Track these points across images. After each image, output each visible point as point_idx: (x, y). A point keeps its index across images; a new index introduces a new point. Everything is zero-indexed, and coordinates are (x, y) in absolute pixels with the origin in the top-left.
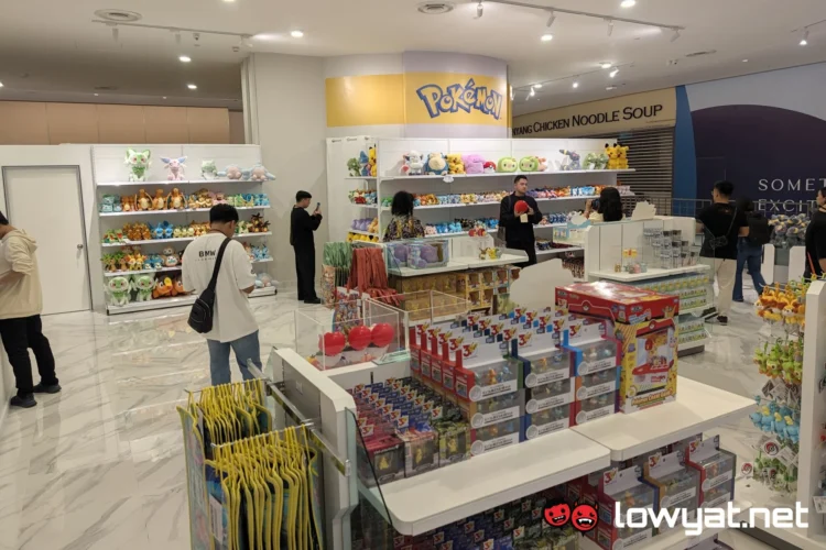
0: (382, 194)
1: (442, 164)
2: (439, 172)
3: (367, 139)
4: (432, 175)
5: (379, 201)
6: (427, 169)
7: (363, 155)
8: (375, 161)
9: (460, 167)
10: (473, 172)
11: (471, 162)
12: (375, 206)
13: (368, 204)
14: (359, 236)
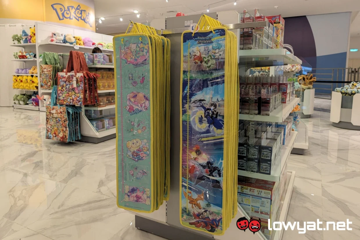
0: (39, 52)
1: (73, 40)
2: (72, 43)
3: (23, 26)
4: (68, 44)
5: (37, 56)
6: (65, 41)
7: (24, 32)
8: (34, 34)
9: (82, 42)
10: (88, 46)
11: (86, 41)
12: (34, 59)
13: (29, 59)
14: (22, 77)
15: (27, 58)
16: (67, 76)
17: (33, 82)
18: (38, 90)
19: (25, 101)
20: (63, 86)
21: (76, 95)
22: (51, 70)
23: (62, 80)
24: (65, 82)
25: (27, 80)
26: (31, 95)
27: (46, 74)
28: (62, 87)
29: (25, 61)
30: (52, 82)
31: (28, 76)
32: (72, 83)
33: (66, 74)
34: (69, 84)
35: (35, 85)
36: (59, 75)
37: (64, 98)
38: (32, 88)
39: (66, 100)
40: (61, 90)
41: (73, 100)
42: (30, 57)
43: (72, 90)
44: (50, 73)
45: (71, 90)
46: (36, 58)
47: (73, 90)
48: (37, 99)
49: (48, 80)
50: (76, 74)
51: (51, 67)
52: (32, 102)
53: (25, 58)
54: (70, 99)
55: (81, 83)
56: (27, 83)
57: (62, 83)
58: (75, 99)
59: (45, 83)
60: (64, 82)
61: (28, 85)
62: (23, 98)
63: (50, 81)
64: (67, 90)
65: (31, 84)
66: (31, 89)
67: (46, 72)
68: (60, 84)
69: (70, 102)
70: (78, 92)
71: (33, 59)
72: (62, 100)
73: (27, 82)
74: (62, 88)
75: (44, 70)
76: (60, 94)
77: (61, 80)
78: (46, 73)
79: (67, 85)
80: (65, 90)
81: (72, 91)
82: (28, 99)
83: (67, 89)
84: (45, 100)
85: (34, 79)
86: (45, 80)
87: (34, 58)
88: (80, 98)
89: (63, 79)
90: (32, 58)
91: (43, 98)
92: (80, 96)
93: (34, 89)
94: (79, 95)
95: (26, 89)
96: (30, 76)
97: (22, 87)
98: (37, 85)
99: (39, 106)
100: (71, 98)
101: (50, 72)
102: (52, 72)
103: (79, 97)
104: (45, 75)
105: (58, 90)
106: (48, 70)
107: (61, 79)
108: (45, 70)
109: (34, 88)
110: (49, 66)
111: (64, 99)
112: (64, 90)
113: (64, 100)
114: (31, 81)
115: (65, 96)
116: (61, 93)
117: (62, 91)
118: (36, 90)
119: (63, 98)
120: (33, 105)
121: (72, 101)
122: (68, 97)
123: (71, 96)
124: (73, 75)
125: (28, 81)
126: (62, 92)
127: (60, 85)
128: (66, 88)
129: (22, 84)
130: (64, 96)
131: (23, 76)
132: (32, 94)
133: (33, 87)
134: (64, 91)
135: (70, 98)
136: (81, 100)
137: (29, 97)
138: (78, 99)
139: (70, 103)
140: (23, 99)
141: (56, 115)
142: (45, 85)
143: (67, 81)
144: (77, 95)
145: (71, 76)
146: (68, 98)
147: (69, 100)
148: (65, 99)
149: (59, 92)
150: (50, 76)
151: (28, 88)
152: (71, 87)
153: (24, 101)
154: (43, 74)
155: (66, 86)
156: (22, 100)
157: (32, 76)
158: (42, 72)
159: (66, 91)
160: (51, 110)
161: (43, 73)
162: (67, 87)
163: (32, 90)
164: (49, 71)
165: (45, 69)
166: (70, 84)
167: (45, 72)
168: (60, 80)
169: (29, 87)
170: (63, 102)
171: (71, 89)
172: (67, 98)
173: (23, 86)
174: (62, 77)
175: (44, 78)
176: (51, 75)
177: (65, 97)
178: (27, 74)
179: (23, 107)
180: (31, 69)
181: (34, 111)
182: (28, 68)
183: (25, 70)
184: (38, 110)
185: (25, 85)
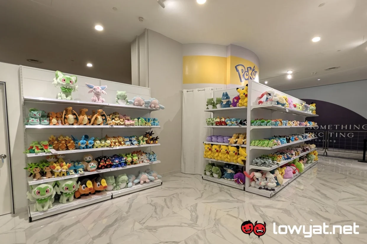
2: (283, 105)
5: (249, 122)
6: (279, 102)
11: (290, 101)
13: (229, 126)
14: (218, 146)
15: (227, 125)
18: (245, 165)
35: (242, 158)
42: (231, 123)
46: (245, 125)
53: (224, 124)
84: (258, 179)
85: (241, 151)
87: (241, 125)
90: (235, 125)
91: (253, 176)
97: (218, 158)
98: (245, 159)
99: (244, 184)
129: (218, 154)
156: (218, 173)
178: (224, 142)
179: (218, 181)
180: (233, 137)
181: (236, 189)
182: (225, 136)
183: (222, 139)
184: (243, 189)
185: (224, 156)
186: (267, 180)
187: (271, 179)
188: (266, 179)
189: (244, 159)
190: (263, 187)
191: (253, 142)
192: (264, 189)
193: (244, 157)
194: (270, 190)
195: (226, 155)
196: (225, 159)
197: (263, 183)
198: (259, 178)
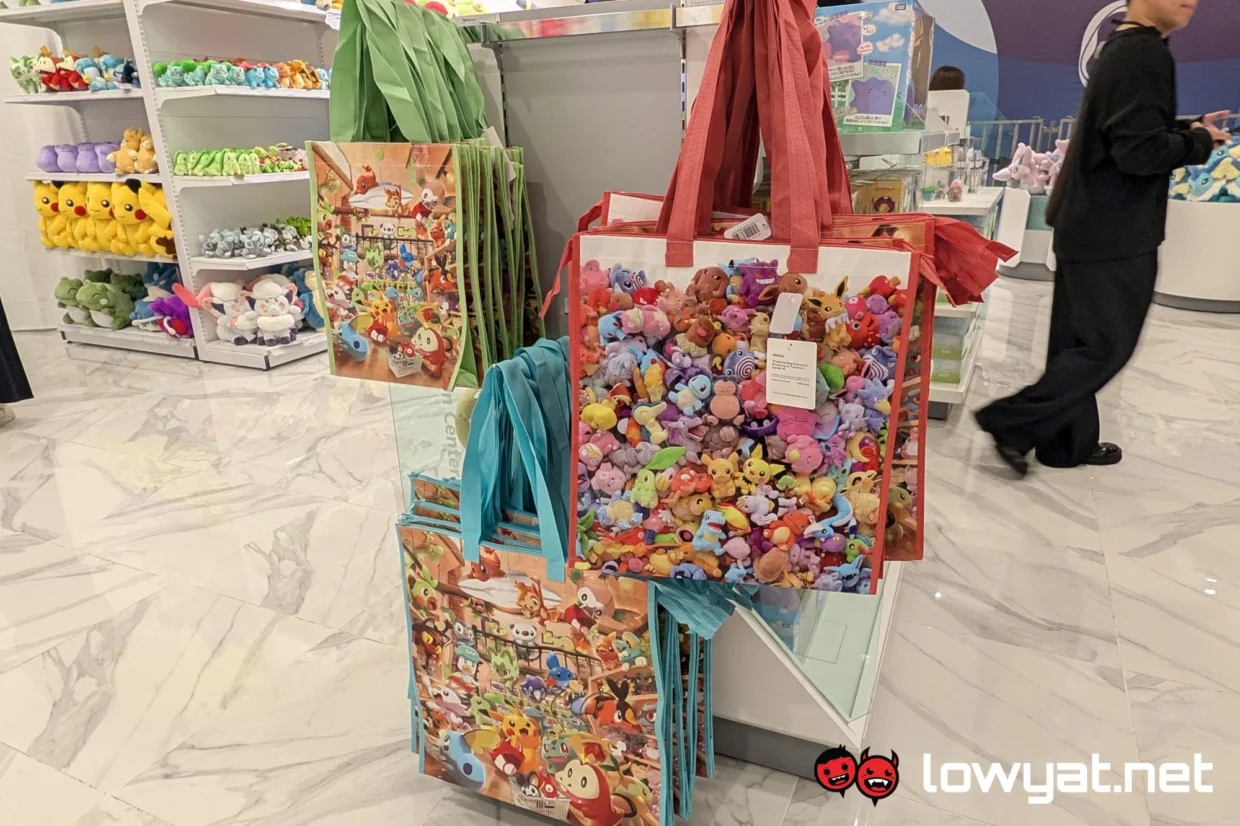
5: (143, 73)
12: (127, 91)
13: (95, 90)
14: (79, 188)
15: (85, 86)
16: (681, 279)
17: (141, 215)
18: (175, 258)
19: (117, 310)
20: (632, 390)
21: (787, 493)
22: (448, 201)
23: (619, 323)
24: (660, 346)
25: (107, 205)
26: (138, 275)
27: (388, 243)
28: (626, 398)
29: (76, 105)
30: (462, 322)
31: (110, 184)
32: (742, 363)
33: (678, 257)
34: (704, 362)
35: (157, 231)
36: (593, 266)
37: (646, 512)
38: (142, 247)
39: (672, 538)
40: (614, 430)
41: (759, 540)
42: (99, 78)
43: (743, 432)
44: (438, 235)
45: (728, 432)
46: (139, 85)
47: (759, 438)
48: (177, 301)
49: (413, 303)
50: (806, 261)
51: (442, 172)
52: (157, 317)
53: (76, 85)
54: (725, 528)
55: (869, 358)
56: (113, 223)
57: (620, 359)
58: (781, 534)
59: (382, 330)
60: (638, 346)
61: (121, 234)
62: (106, 297)
63: (432, 317)
64: (674, 432)
65: (136, 227)
66: (136, 253)
67: (389, 223)
68: (601, 372)
69: (725, 562)
70: (816, 453)
71: (119, 91)
72: (626, 537)
73: (111, 213)
74: (623, 411)
75: (357, 201)
76: (605, 476)
77: (606, 323)
78: (386, 227)
79: (683, 376)
80: (659, 434)
81: (746, 444)
82: (127, 296)
83: (681, 423)
84: (220, 308)
85: (146, 200)
86: (379, 300)
87: (128, 86)
88: (837, 521)
89: (634, 316)
90: (115, 87)
91: (209, 299)
92: (845, 504)
93: (154, 254)
94: (824, 487)
95: (110, 252)
96: (122, 184)
97: (88, 240)
98: (169, 235)
99: (192, 336)
100: (733, 515)
101: (431, 224)
102: (458, 218)
103: (834, 511)
104: (377, 255)
105: (583, 427)
106: (408, 199)
107: (614, 306)
108: (376, 200)
109: (151, 249)
110: (416, 154)
111: (653, 523)
112: (641, 427)
113: (651, 536)
114: (130, 209)
115: (662, 495)
116: (606, 458)
117: (622, 439)
118: (162, 257)
119: (638, 517)
120: (158, 328)
121: (739, 547)
122: (695, 508)
123: (732, 501)
124: (768, 270)
125: (117, 213)
126: (622, 455)
127: (600, 382)
128: (675, 411)
129: (82, 224)
130: (645, 491)
131: (86, 183)
132: (144, 271)
133: (146, 241)
134: (646, 436)
135: (716, 516)
136: (856, 543)
137: (134, 287)
138: (815, 527)
139: (724, 568)
140: (104, 302)
141: (524, 624)
142: (383, 352)
143: (680, 338)
144: (802, 487)
145: (736, 282)
146: (698, 519)
147: (705, 537)
148: (666, 530)
149: (590, 451)
150: (441, 261)
151: (121, 246)
152: (726, 405)
153: (111, 309)
154: (346, 239)
155: (671, 387)
156: (105, 307)
157: (134, 185)
158: (336, 220)
159: (663, 445)
160: (467, 570)
161: (345, 223)
162: (686, 397)
163: (145, 259)
164: (423, 210)
165: (368, 184)
166: (716, 373)
167: (371, 220)
168: (594, 320)
169: (127, 243)
170: (645, 557)
171: (723, 423)
172: (680, 511)
173: (95, 238)
174: (618, 289)
175: (367, 282)
176: (452, 250)
177: (661, 506)
178: (101, 172)
179: (112, 338)
180: (123, 144)
181: (170, 359)
182: (100, 144)
183: (90, 154)
184: (193, 356)
185: (105, 231)
186: (256, 306)
187: (267, 301)
188: (252, 302)
189: (164, 232)
190: (250, 337)
191: (181, 157)
192: (254, 341)
193: (161, 226)
194: (272, 343)
195: (109, 227)
196: (110, 241)
197: (243, 321)
198: (225, 304)
